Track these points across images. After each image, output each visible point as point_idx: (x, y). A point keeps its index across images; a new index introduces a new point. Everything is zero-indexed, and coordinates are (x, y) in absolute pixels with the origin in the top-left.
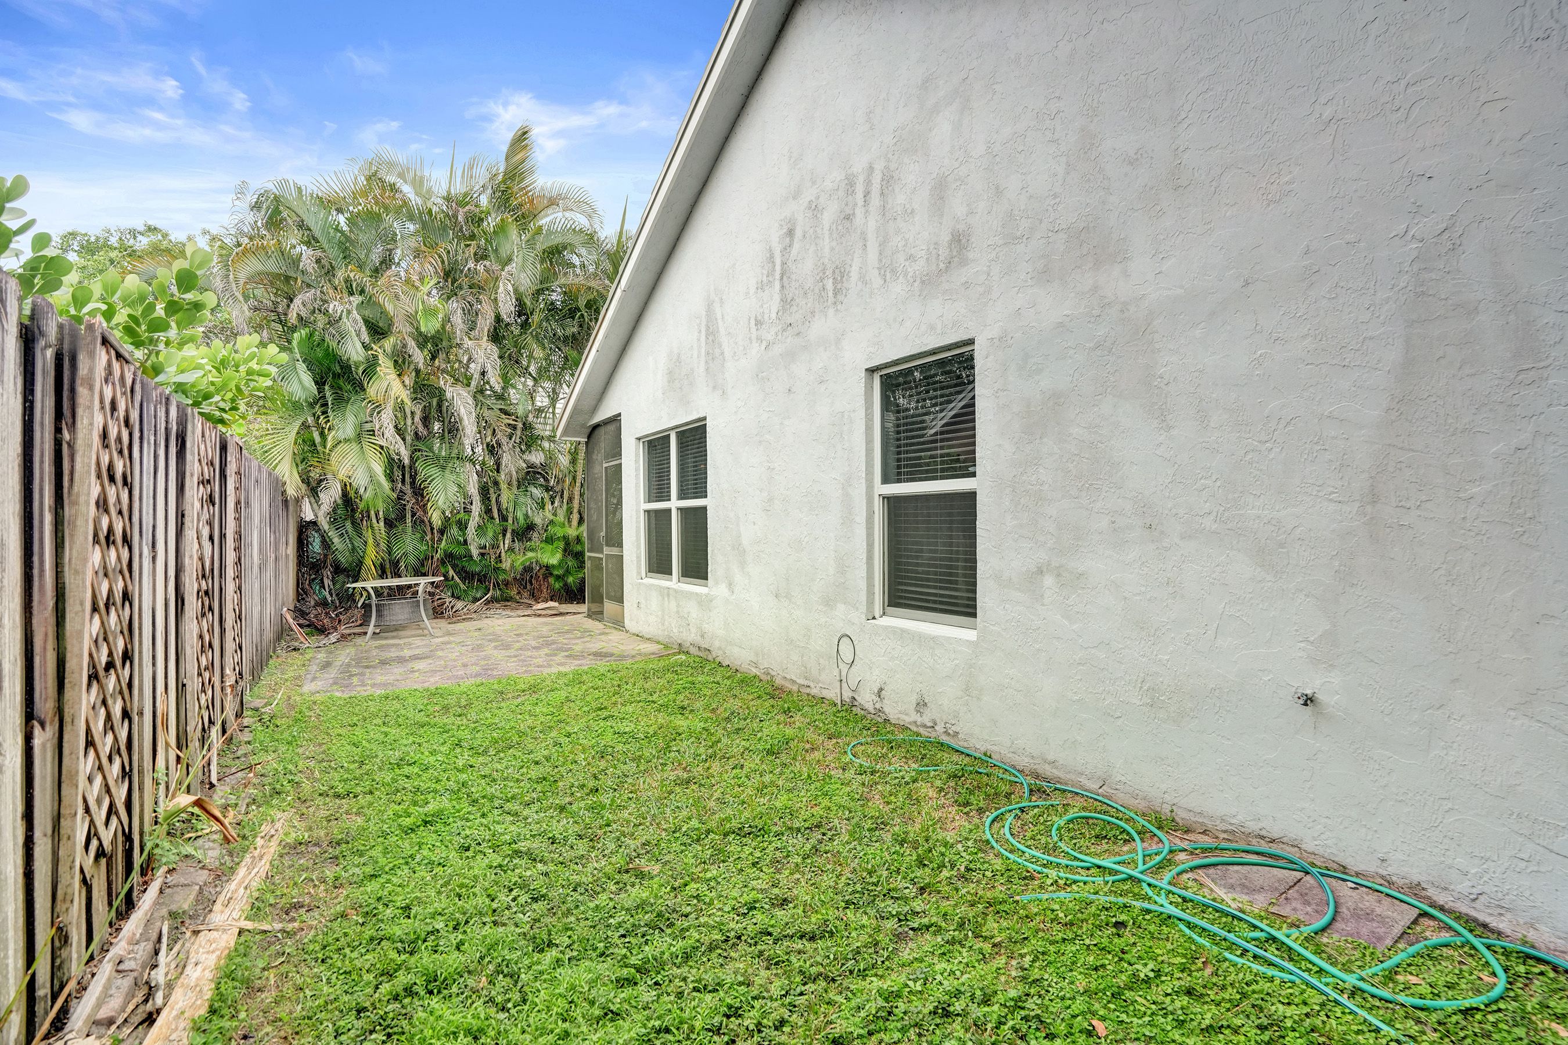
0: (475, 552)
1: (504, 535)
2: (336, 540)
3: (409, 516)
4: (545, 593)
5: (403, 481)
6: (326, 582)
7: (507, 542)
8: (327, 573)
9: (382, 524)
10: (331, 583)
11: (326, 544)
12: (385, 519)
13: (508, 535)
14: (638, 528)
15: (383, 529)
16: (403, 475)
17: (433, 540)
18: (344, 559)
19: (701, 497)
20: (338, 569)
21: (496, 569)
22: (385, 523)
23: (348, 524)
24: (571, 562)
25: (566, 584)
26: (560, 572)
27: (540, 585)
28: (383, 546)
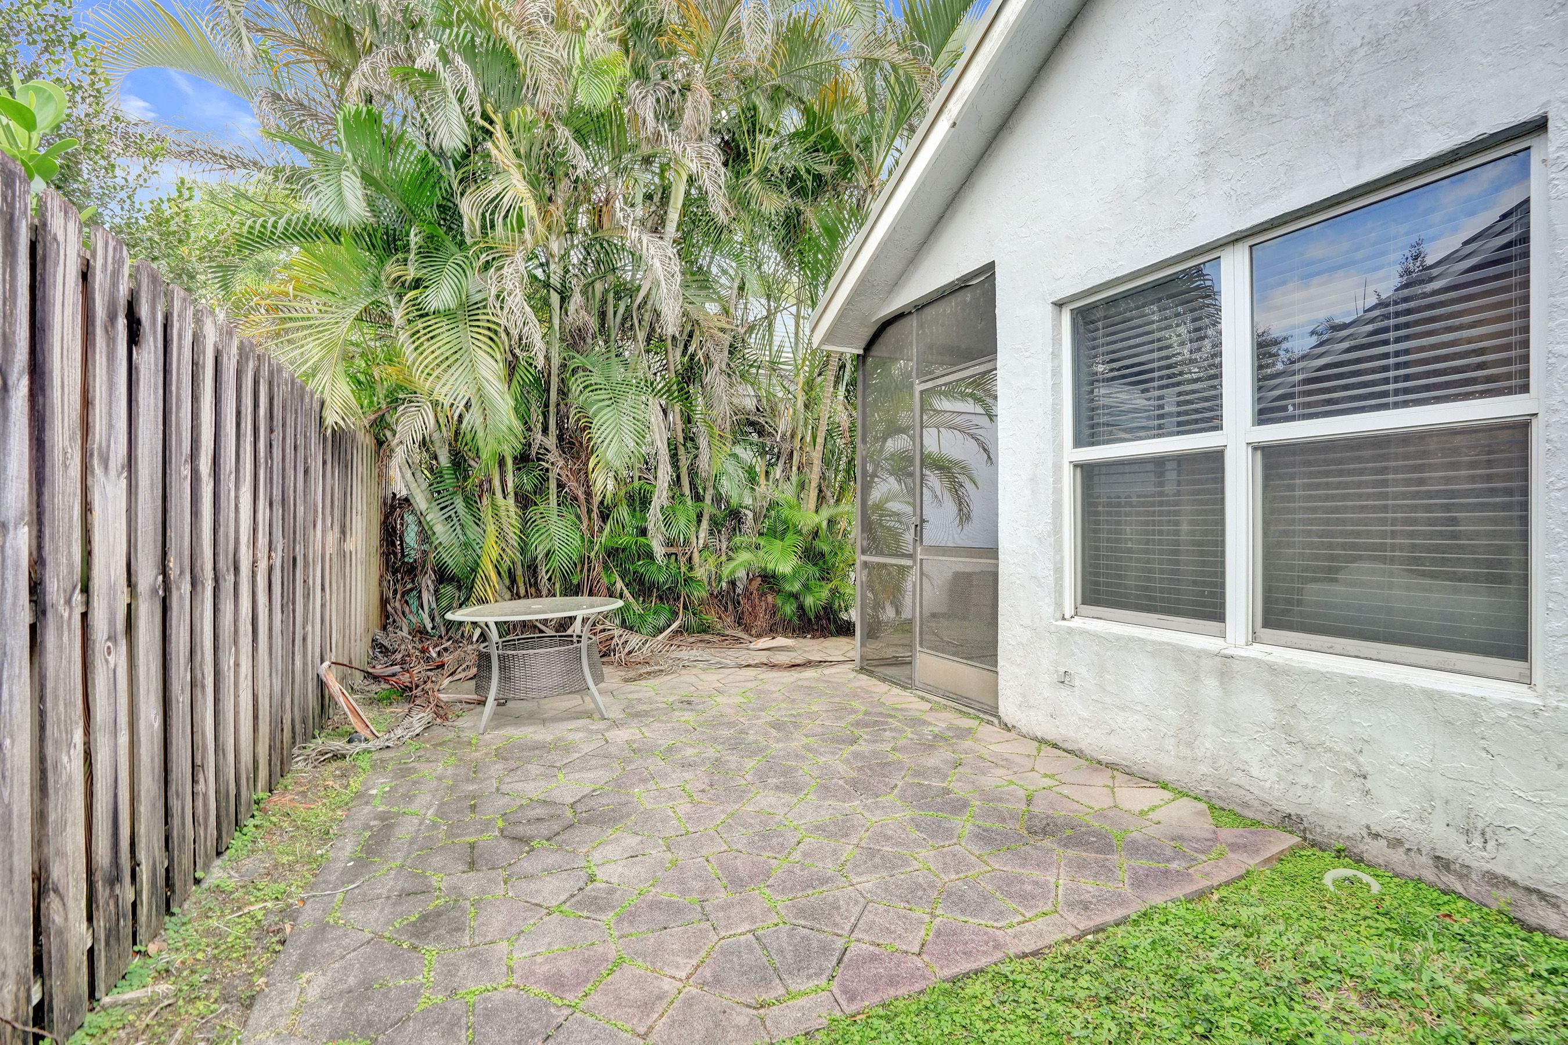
0: (659, 550)
1: (699, 521)
2: (439, 528)
3: (553, 485)
4: (762, 621)
5: (545, 430)
6: (425, 596)
7: (702, 535)
8: (427, 581)
9: (511, 500)
10: (432, 599)
11: (425, 535)
12: (516, 494)
13: (705, 524)
14: (1057, 505)
15: (513, 509)
16: (546, 415)
17: (591, 529)
18: (454, 561)
19: (1510, 391)
20: (443, 576)
21: (687, 580)
22: (516, 500)
23: (459, 503)
24: (813, 570)
25: (801, 607)
26: (796, 587)
27: (754, 607)
28: (513, 539)
